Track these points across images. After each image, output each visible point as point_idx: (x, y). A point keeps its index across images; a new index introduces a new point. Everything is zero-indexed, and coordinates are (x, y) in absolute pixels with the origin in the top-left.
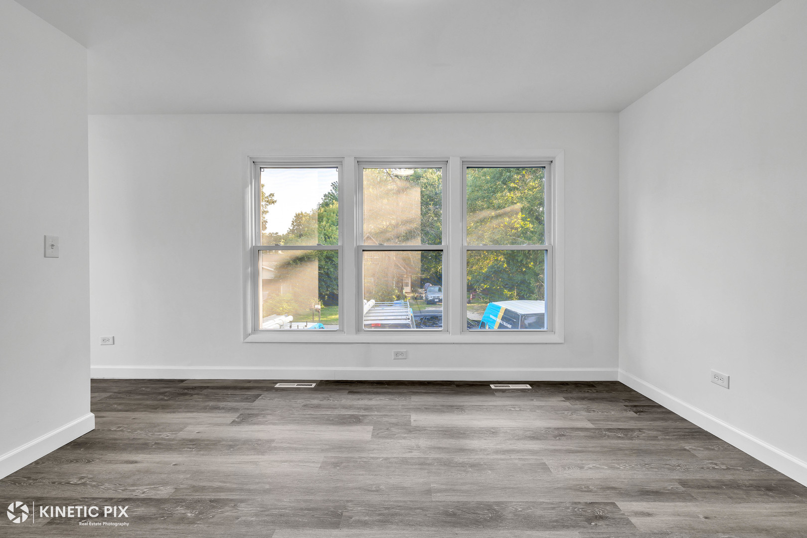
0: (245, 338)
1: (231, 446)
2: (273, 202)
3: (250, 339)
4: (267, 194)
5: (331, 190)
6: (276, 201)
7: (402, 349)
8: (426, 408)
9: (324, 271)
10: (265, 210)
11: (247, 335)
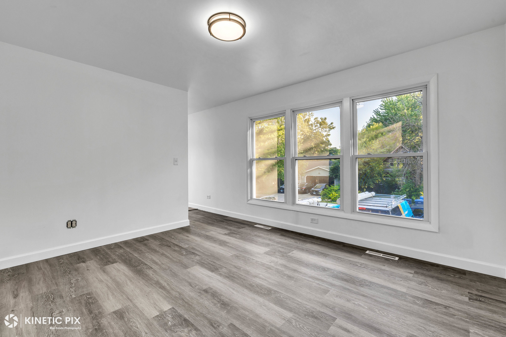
1: (215, 241)
2: (333, 128)
3: (249, 202)
4: (329, 123)
5: (373, 116)
6: (335, 127)
7: (316, 217)
8: (307, 250)
9: (363, 172)
10: (329, 134)
11: (248, 200)
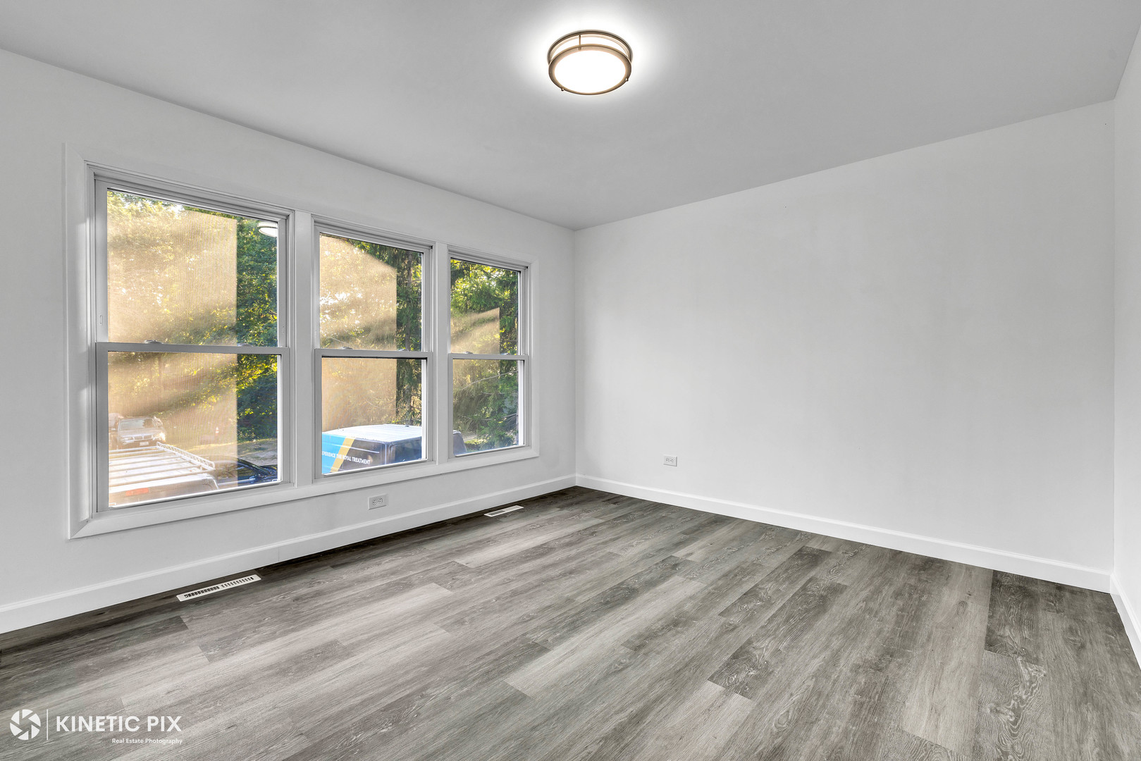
0: (74, 531)
3: (87, 530)
11: (78, 524)
